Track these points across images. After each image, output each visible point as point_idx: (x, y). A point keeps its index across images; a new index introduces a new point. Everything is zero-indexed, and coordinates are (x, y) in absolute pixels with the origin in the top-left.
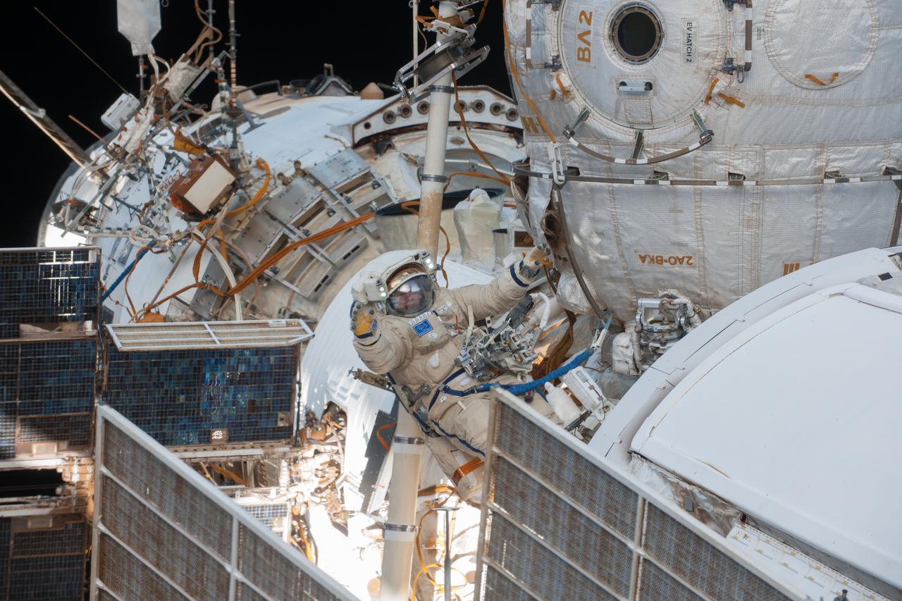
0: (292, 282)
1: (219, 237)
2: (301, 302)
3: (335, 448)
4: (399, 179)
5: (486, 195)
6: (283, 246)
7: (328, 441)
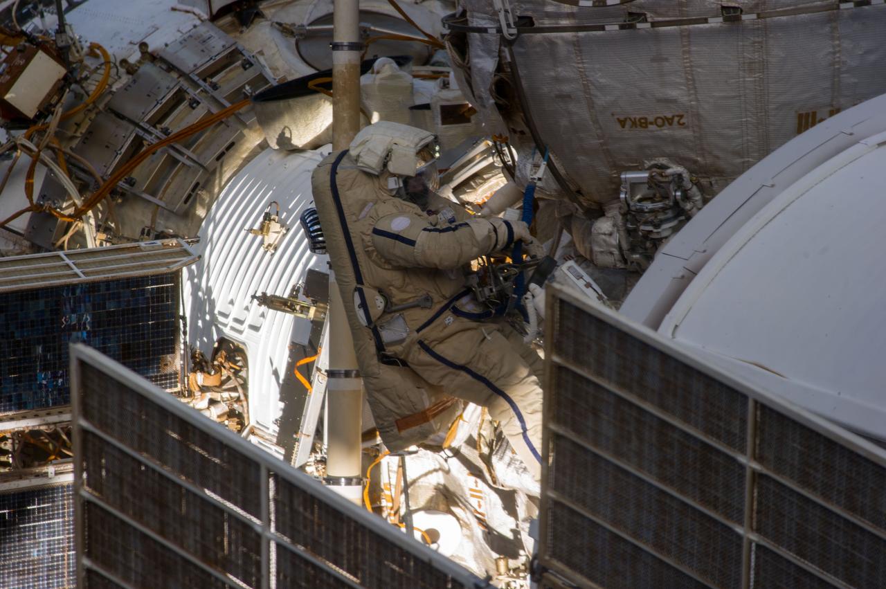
0: (154, 194)
1: (54, 145)
2: (167, 219)
3: (234, 395)
4: (274, 54)
5: (395, 65)
6: (137, 151)
7: (225, 387)
